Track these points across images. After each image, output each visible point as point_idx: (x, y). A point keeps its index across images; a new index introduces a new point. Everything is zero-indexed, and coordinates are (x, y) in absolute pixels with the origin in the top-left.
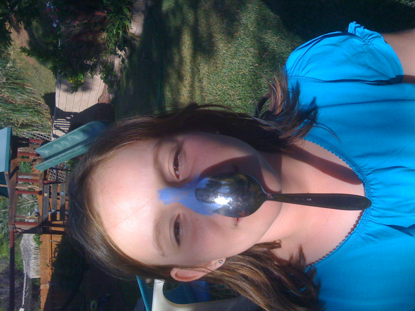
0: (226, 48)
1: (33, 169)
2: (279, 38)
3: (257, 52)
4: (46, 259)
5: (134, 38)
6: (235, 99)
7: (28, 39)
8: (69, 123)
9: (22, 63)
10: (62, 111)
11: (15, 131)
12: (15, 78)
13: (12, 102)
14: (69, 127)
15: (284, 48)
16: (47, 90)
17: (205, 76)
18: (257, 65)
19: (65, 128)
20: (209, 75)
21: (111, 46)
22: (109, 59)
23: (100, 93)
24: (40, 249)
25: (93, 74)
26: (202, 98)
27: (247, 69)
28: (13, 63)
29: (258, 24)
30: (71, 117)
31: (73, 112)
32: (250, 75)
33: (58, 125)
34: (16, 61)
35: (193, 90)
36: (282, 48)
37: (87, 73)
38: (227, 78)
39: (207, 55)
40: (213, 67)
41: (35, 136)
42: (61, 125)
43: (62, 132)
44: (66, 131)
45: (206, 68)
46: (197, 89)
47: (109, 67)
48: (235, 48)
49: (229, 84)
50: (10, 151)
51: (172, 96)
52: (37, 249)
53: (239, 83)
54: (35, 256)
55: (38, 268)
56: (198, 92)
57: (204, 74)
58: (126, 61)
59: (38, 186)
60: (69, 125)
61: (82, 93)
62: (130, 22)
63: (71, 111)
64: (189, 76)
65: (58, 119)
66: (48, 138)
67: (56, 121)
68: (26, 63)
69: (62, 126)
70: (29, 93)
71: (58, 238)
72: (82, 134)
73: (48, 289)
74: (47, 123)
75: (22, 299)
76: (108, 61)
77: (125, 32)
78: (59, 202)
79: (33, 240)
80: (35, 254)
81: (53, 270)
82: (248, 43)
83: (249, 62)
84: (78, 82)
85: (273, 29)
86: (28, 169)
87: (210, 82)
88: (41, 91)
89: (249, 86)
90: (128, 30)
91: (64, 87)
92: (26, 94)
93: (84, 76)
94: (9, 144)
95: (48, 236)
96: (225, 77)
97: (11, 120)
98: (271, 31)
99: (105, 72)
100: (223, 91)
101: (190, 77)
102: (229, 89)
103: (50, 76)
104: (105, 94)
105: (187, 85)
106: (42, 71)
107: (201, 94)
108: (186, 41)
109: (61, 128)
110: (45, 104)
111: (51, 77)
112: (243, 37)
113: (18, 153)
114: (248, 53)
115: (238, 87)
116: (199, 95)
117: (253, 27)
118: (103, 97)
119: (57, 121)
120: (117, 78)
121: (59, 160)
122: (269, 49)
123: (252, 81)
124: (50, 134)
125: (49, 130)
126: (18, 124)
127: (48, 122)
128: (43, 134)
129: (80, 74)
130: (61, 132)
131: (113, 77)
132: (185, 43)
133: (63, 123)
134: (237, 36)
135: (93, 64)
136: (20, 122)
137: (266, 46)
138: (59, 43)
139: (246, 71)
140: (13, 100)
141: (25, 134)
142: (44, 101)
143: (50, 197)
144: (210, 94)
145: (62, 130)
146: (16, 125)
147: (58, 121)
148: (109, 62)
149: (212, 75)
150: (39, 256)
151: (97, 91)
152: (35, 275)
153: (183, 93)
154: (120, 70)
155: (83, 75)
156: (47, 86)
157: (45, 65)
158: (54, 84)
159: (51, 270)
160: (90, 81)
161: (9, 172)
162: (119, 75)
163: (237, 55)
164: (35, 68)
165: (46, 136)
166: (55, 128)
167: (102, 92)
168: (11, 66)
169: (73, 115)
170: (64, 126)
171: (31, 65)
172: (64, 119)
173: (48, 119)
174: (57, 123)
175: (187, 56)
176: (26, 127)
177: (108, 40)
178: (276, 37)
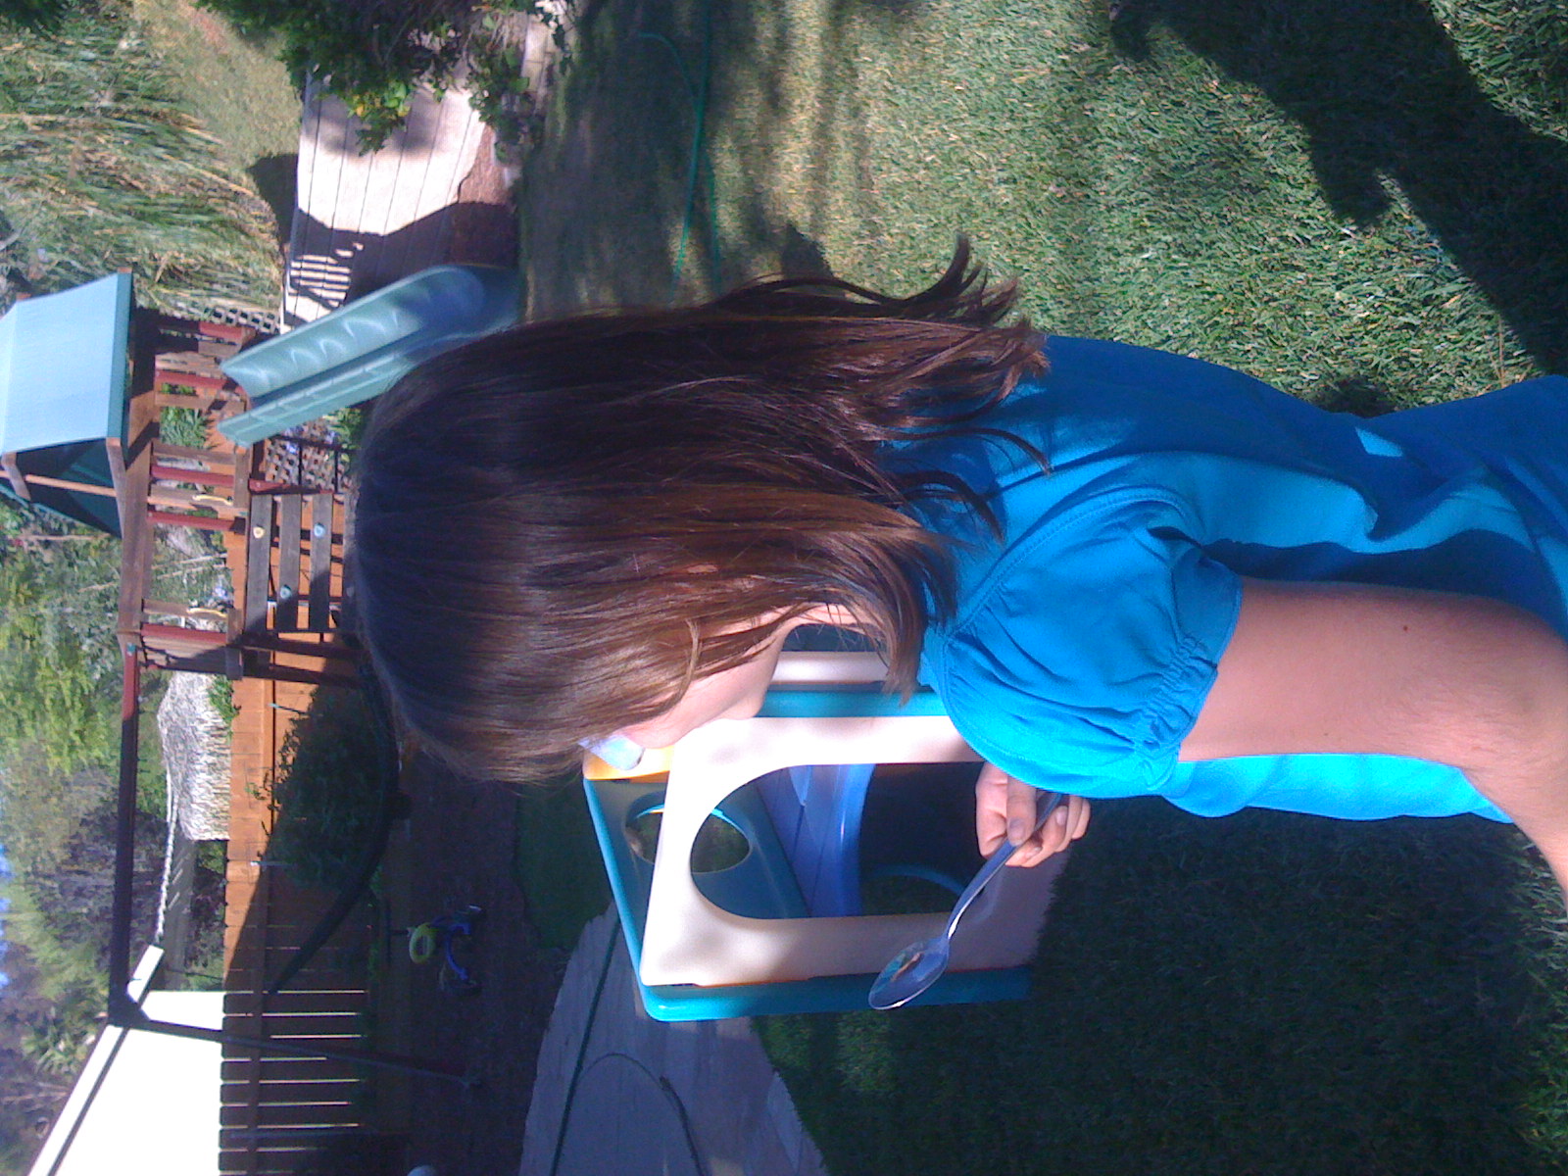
1: (212, 438)
4: (252, 771)
6: (991, 181)
8: (345, 275)
9: (176, 40)
10: (322, 225)
11: (146, 295)
12: (148, 93)
13: (136, 183)
14: (345, 288)
16: (266, 144)
17: (877, 94)
18: (1084, 48)
19: (332, 290)
20: (891, 88)
22: (506, 31)
23: (467, 164)
24: (231, 734)
25: (444, 86)
26: (859, 178)
27: (1044, 65)
28: (141, 36)
30: (354, 250)
31: (362, 230)
32: (1053, 86)
33: (306, 279)
34: (154, 28)
35: (827, 149)
37: (421, 81)
38: (964, 101)
39: (889, 12)
40: (911, 60)
41: (219, 316)
42: (318, 280)
43: (321, 308)
44: (336, 304)
45: (882, 65)
46: (842, 144)
47: (504, 62)
49: (969, 123)
50: (127, 365)
51: (745, 171)
52: (221, 736)
53: (1012, 119)
54: (211, 759)
55: (222, 803)
56: (845, 156)
57: (872, 86)
58: (572, 39)
59: (229, 499)
60: (345, 279)
61: (397, 159)
63: (353, 228)
64: (813, 94)
65: (306, 257)
66: (267, 326)
67: (298, 265)
68: (189, 41)
69: (320, 284)
70: (198, 151)
71: (298, 697)
72: (394, 313)
73: (255, 879)
74: (263, 270)
75: (155, 917)
76: (502, 38)
78: (308, 564)
79: (208, 699)
80: (211, 754)
81: (276, 813)
83: (1053, 38)
84: (385, 113)
86: (191, 437)
87: (894, 117)
88: (245, 146)
89: (1047, 131)
91: (329, 130)
92: (189, 156)
93: (408, 92)
94: (125, 337)
95: (262, 685)
96: (955, 96)
97: (128, 254)
99: (486, 80)
100: (947, 148)
101: (817, 97)
102: (968, 142)
103: (280, 89)
104: (483, 169)
105: (804, 129)
106: (249, 70)
107: (856, 163)
109: (318, 292)
110: (258, 198)
111: (283, 93)
113: (157, 374)
115: (1004, 133)
116: (850, 168)
118: (477, 179)
119: (301, 261)
120: (533, 103)
121: (311, 405)
123: (1060, 109)
124: (273, 312)
125: (271, 296)
126: (156, 269)
127: (268, 265)
128: (248, 309)
129: (393, 84)
130: (314, 305)
131: (517, 99)
133: (325, 271)
135: (443, 49)
136: (165, 261)
139: (1042, 73)
140: (137, 178)
141: (181, 309)
142: (254, 185)
143: (274, 544)
144: (893, 162)
145: (321, 297)
146: (149, 272)
147: (305, 265)
148: (505, 42)
149: (903, 87)
150: (227, 762)
151: (456, 155)
152: (206, 830)
153: (787, 159)
154: (545, 73)
155: (407, 87)
156: (266, 126)
157: (261, 47)
158: (293, 120)
159: (269, 812)
160: (433, 111)
161: (123, 440)
162: (542, 92)
163: (1007, 9)
164: (224, 59)
165: (260, 317)
166: (292, 291)
167: (473, 158)
168: (135, 48)
169: (360, 243)
170: (326, 285)
171: (208, 48)
172: (327, 255)
173: (268, 256)
174: (301, 269)
175: (808, 17)
176: (189, 281)
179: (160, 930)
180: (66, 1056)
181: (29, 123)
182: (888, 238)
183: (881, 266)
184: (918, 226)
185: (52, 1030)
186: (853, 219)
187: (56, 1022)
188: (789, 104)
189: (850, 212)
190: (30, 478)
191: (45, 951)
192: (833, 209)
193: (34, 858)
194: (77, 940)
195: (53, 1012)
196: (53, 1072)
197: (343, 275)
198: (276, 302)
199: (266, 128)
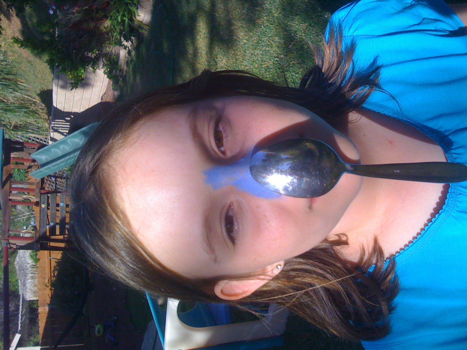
0: (247, 38)
1: (28, 177)
2: (307, 26)
3: (282, 41)
4: (44, 278)
5: (142, 26)
7: (21, 29)
9: (15, 56)
10: (61, 111)
11: (8, 134)
12: (7, 73)
14: (68, 129)
15: (313, 37)
16: (43, 87)
18: (282, 56)
19: (64, 130)
20: (227, 68)
21: (116, 35)
22: (113, 51)
23: (104, 90)
24: (37, 267)
25: (95, 68)
28: (4, 55)
29: (284, 9)
30: (71, 117)
31: (73, 112)
32: (274, 68)
33: (56, 127)
34: (8, 53)
36: (311, 36)
37: (89, 67)
40: (233, 60)
41: (30, 139)
43: (61, 135)
44: (66, 134)
45: (224, 61)
47: (113, 60)
48: (257, 37)
50: (2, 156)
52: (34, 268)
54: (32, 275)
55: (36, 289)
57: (222, 67)
58: (133, 53)
59: (34, 196)
60: (68, 126)
61: (82, 90)
62: (137, 8)
63: (70, 111)
66: (45, 141)
67: (54, 123)
68: (19, 56)
69: (61, 128)
70: (22, 90)
71: (57, 255)
72: (83, 137)
73: (47, 312)
74: (43, 125)
75: (17, 324)
77: (131, 20)
78: (59, 214)
79: (30, 257)
80: (32, 273)
81: (52, 291)
82: (272, 31)
83: (273, 53)
84: (78, 77)
85: (300, 15)
86: (22, 177)
88: (37, 88)
90: (135, 18)
91: (62, 83)
92: (20, 91)
93: (85, 71)
94: (1, 148)
95: (46, 252)
97: (2, 122)
98: (298, 17)
99: (108, 66)
103: (47, 70)
104: (109, 92)
106: (37, 65)
108: (201, 30)
109: (60, 131)
110: (41, 103)
112: (267, 24)
113: (11, 159)
114: (272, 43)
117: (277, 13)
118: (107, 95)
119: (55, 121)
120: (123, 72)
121: (58, 166)
122: (297, 38)
124: (47, 137)
125: (46, 132)
126: (11, 126)
128: (39, 137)
129: (80, 68)
130: (59, 134)
131: (118, 71)
132: (200, 32)
133: (62, 124)
134: (259, 23)
135: (95, 57)
136: (13, 123)
137: (293, 35)
138: (57, 33)
139: (270, 64)
140: (4, 99)
141: (18, 138)
142: (39, 99)
143: (48, 209)
146: (9, 127)
147: (56, 123)
148: (113, 54)
150: (37, 276)
151: (100, 88)
152: (32, 297)
154: (126, 63)
155: (84, 69)
157: (40, 58)
158: (50, 79)
159: (50, 291)
160: (92, 76)
161: (2, 180)
162: (125, 68)
164: (29, 62)
165: (43, 139)
166: (52, 131)
167: (106, 88)
168: (2, 59)
169: (73, 115)
170: (63, 128)
171: (25, 59)
172: (62, 119)
173: (45, 120)
174: (55, 124)
175: (202, 47)
176: (21, 129)
177: (112, 29)
178: (304, 24)
179: (20, 328)
197: (68, 125)
198: (47, 134)
199: (43, 82)
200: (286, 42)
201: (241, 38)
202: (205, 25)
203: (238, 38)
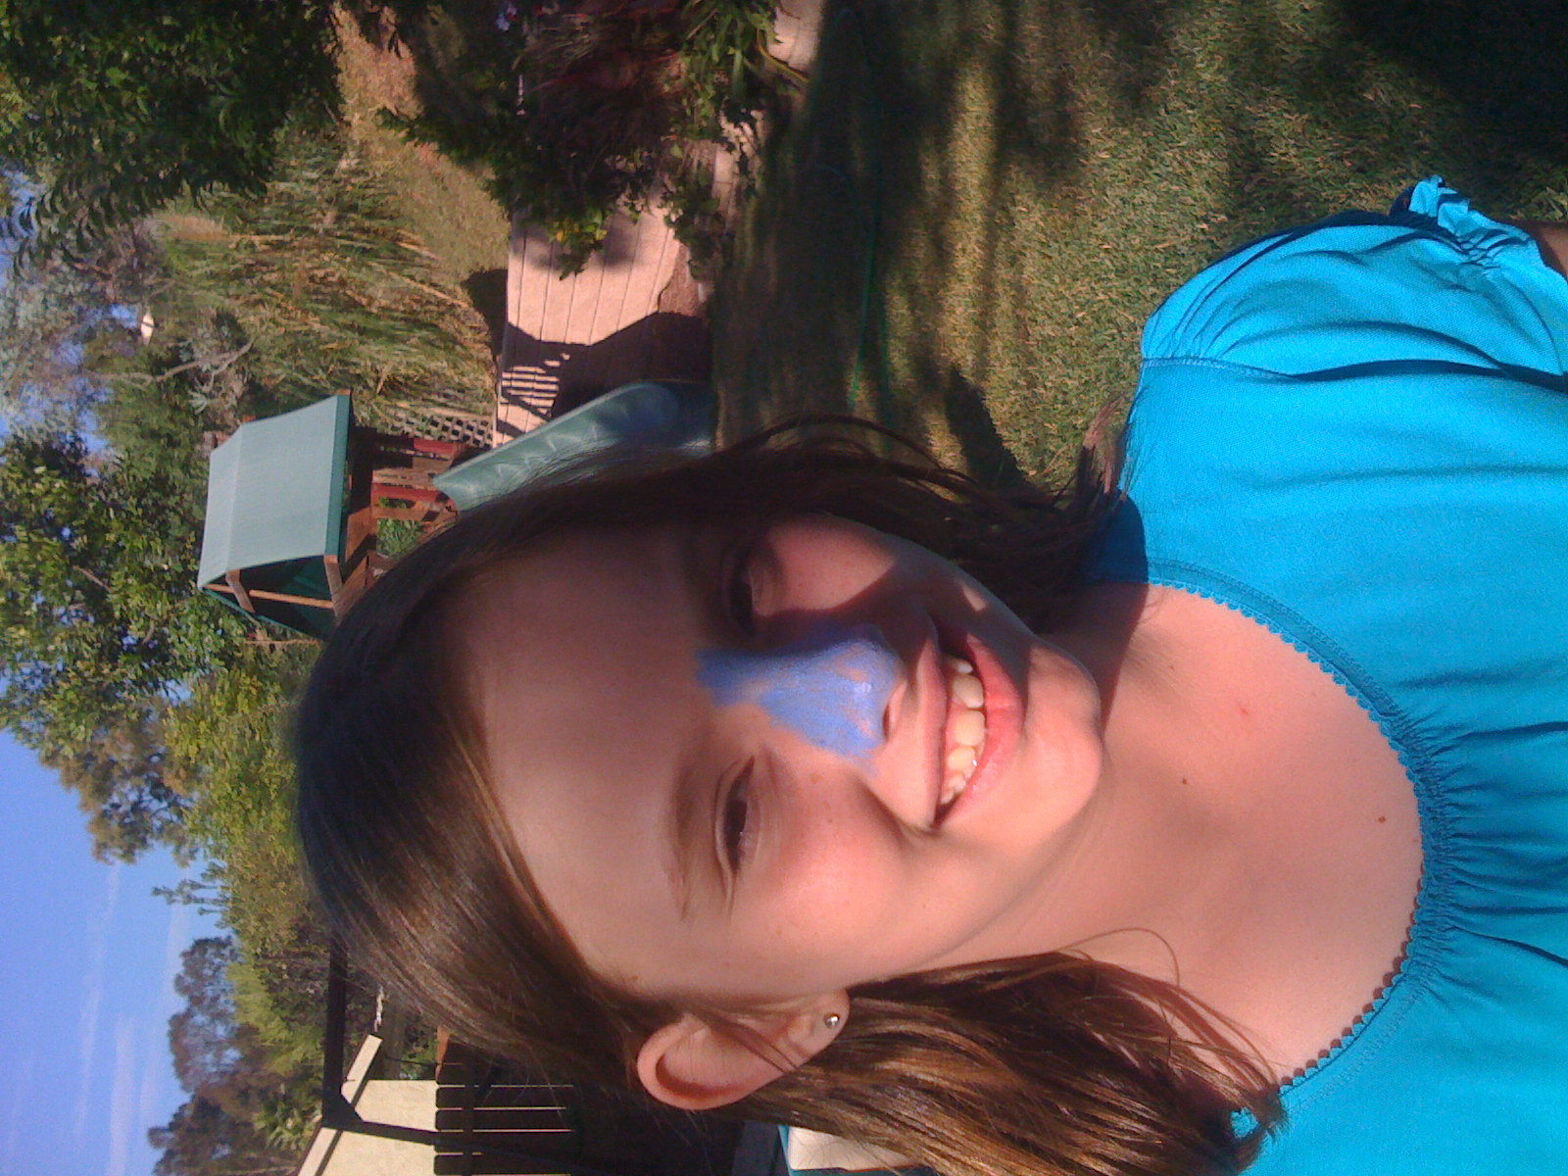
0: (1111, 144)
2: (1307, 121)
3: (1223, 166)
5: (785, 76)
7: (413, 72)
8: (552, 383)
10: (530, 338)
11: (366, 407)
12: (367, 211)
13: (358, 299)
14: (553, 395)
15: (1325, 162)
16: (478, 260)
17: (1032, 245)
18: (1222, 217)
19: (540, 398)
20: (1045, 241)
21: (704, 105)
22: (695, 156)
23: (665, 275)
25: (639, 208)
26: (1016, 327)
27: (1184, 232)
28: (359, 156)
29: (1234, 60)
30: (561, 359)
31: (568, 341)
32: (1194, 254)
33: (517, 389)
34: (371, 147)
35: (989, 296)
36: (1318, 160)
37: (617, 205)
38: (1112, 261)
39: (1042, 164)
40: (1063, 214)
41: (435, 424)
42: (528, 389)
43: (531, 415)
44: (544, 411)
45: (1036, 216)
46: (1001, 292)
47: (696, 183)
48: (1144, 146)
49: (1116, 284)
50: (346, 480)
53: (1155, 284)
56: (1005, 304)
57: (1028, 237)
58: (757, 164)
60: (553, 387)
61: (599, 274)
62: (773, 17)
63: (559, 338)
64: (974, 238)
65: (516, 369)
66: (481, 433)
67: (508, 376)
68: (404, 160)
69: (530, 393)
74: (477, 379)
75: (373, 1005)
76: (692, 161)
77: (752, 54)
82: (1194, 129)
83: (1193, 206)
84: (584, 237)
85: (1284, 82)
86: (408, 542)
87: (1048, 269)
88: (459, 261)
90: (766, 51)
91: (536, 249)
92: (406, 273)
93: (604, 217)
94: (344, 455)
96: (1102, 255)
97: (352, 367)
98: (1278, 89)
99: (680, 199)
100: (1096, 307)
101: (978, 242)
102: (1116, 303)
103: (489, 208)
104: (680, 282)
105: (966, 273)
106: (461, 188)
107: (1013, 312)
108: (968, 106)
109: (528, 400)
110: (472, 309)
111: (492, 213)
112: (1178, 104)
113: (375, 488)
114: (1191, 169)
116: (1009, 317)
117: (1211, 70)
118: (675, 290)
119: (511, 372)
120: (723, 222)
122: (1270, 160)
124: (486, 418)
125: (485, 404)
126: (377, 380)
127: (482, 374)
128: (462, 417)
129: (590, 210)
130: (526, 412)
131: (709, 219)
132: (966, 111)
133: (534, 381)
134: (1152, 99)
135: (638, 170)
136: (386, 371)
137: (1258, 148)
138: (521, 92)
139: (1183, 240)
140: (360, 294)
141: (400, 420)
142: (467, 297)
144: (1047, 314)
145: (531, 405)
146: (371, 384)
147: (515, 376)
148: (695, 164)
149: (1057, 242)
151: (655, 267)
153: (950, 301)
154: (734, 193)
155: (603, 212)
158: (502, 236)
160: (632, 229)
161: (340, 557)
162: (731, 211)
163: (1150, 173)
164: (438, 178)
165: (474, 424)
166: (503, 400)
167: (671, 269)
168: (354, 166)
169: (567, 353)
170: (536, 394)
171: (422, 167)
172: (535, 365)
173: (482, 365)
174: (511, 380)
175: (969, 161)
176: (407, 391)
177: (692, 84)
178: (1297, 115)
179: (379, 1019)
180: (294, 1134)
181: (257, 243)
182: (1042, 391)
183: (1036, 417)
184: (1069, 382)
185: (281, 1106)
186: (1010, 368)
187: (286, 1098)
188: (952, 246)
189: (1008, 361)
190: (253, 593)
191: (274, 1030)
192: (992, 355)
193: (264, 940)
194: (302, 1022)
195: (282, 1089)
196: (283, 1148)
197: (551, 384)
198: (489, 410)
199: (478, 244)
200: (1236, 170)
201: (1093, 141)
202: (981, 90)
203: (1082, 141)
